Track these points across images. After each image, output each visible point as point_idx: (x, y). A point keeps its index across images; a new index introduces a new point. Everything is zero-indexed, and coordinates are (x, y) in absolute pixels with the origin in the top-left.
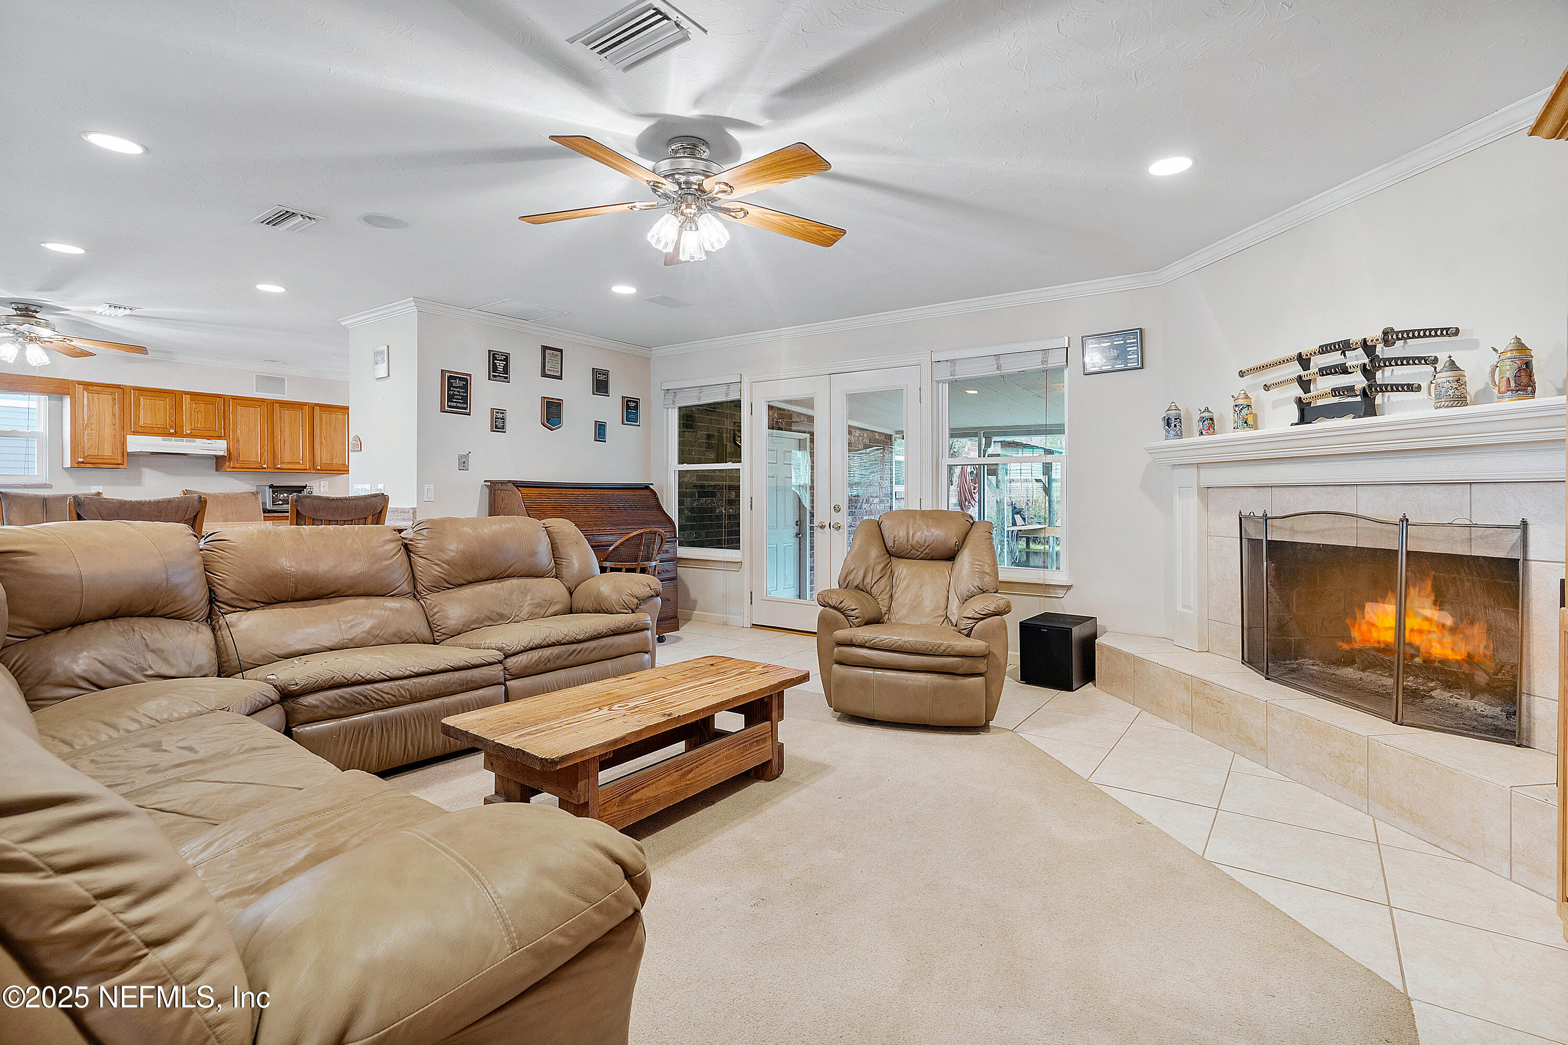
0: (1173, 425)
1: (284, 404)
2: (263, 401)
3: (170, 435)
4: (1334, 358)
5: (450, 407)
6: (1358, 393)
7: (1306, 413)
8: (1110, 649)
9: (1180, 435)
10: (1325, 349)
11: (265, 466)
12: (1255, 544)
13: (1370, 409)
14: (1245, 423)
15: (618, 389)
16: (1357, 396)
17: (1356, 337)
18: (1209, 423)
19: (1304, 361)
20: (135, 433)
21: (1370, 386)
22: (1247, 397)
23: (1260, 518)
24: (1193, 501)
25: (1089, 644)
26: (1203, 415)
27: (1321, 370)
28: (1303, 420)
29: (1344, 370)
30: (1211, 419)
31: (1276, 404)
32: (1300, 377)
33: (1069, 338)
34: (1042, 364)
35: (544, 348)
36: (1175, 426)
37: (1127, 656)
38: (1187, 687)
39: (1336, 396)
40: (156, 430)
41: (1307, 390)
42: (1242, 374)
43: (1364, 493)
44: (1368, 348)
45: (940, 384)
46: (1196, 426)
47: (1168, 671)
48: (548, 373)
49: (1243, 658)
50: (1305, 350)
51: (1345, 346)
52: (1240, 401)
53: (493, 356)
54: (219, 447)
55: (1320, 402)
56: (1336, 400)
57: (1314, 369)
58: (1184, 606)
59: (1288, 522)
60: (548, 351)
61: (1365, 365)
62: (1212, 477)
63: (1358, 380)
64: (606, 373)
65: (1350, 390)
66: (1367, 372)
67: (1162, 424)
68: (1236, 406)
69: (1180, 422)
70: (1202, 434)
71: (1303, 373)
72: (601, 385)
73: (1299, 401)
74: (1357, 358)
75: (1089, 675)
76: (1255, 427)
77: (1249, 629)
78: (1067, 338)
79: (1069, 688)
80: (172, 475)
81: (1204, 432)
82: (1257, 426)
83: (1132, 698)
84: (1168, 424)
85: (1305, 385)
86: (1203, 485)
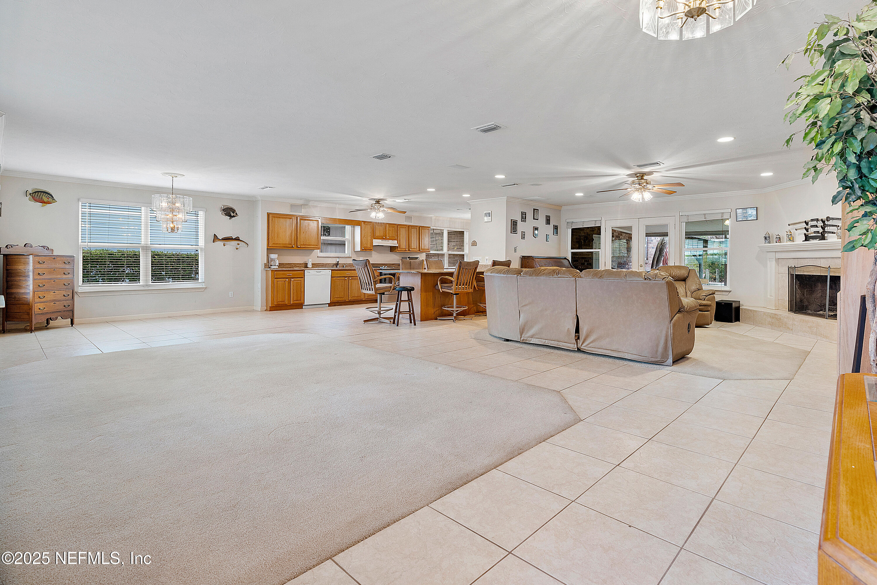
0: (767, 239)
1: (411, 226)
2: (406, 225)
3: (384, 239)
4: (814, 223)
5: (513, 231)
6: (820, 233)
7: (807, 238)
8: (745, 309)
9: (769, 242)
10: (812, 220)
11: (407, 250)
12: (792, 275)
13: (823, 238)
14: (790, 239)
15: (553, 222)
16: (820, 234)
17: (820, 218)
18: (779, 239)
19: (807, 223)
20: (375, 239)
21: (823, 232)
22: (790, 232)
23: (794, 267)
24: (774, 262)
25: (738, 309)
26: (777, 236)
27: (811, 226)
28: (806, 240)
29: (817, 226)
30: (780, 238)
31: (799, 234)
32: (805, 228)
33: (731, 209)
34: (721, 217)
35: (534, 209)
36: (768, 239)
37: (751, 311)
38: (770, 317)
39: (815, 233)
40: (380, 238)
41: (807, 231)
42: (789, 225)
43: (822, 260)
44: (823, 222)
45: (682, 223)
46: (775, 240)
47: (765, 313)
48: (535, 218)
49: (789, 310)
50: (807, 220)
51: (817, 220)
52: (788, 233)
53: (523, 213)
54: (394, 243)
55: (811, 235)
56: (815, 235)
57: (809, 226)
58: (770, 296)
59: (802, 269)
60: (535, 210)
61: (822, 226)
62: (779, 256)
63: (821, 230)
64: (549, 217)
65: (818, 232)
66: (823, 228)
67: (764, 238)
68: (787, 235)
69: (770, 238)
70: (776, 242)
71: (806, 226)
72: (548, 222)
73: (805, 234)
74: (820, 224)
75: (738, 319)
76: (793, 241)
77: (790, 301)
78: (730, 209)
79: (732, 322)
80: (380, 253)
81: (777, 242)
82: (794, 240)
83: (752, 323)
84: (766, 238)
85: (807, 230)
86: (777, 258)
